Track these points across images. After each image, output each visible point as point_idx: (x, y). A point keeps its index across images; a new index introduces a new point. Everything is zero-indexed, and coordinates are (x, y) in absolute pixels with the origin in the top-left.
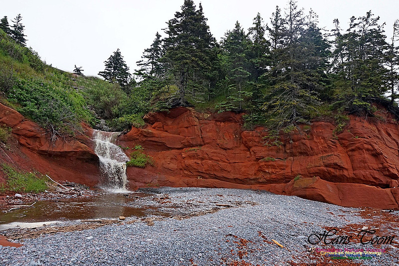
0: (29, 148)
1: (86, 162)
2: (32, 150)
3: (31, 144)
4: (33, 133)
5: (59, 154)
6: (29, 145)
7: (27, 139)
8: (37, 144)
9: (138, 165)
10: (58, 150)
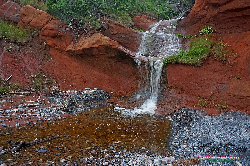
0: (57, 49)
1: (119, 61)
2: (61, 51)
3: (58, 44)
4: (54, 32)
5: (81, 53)
6: (57, 46)
7: (52, 39)
8: (64, 44)
9: (185, 61)
10: (79, 48)
